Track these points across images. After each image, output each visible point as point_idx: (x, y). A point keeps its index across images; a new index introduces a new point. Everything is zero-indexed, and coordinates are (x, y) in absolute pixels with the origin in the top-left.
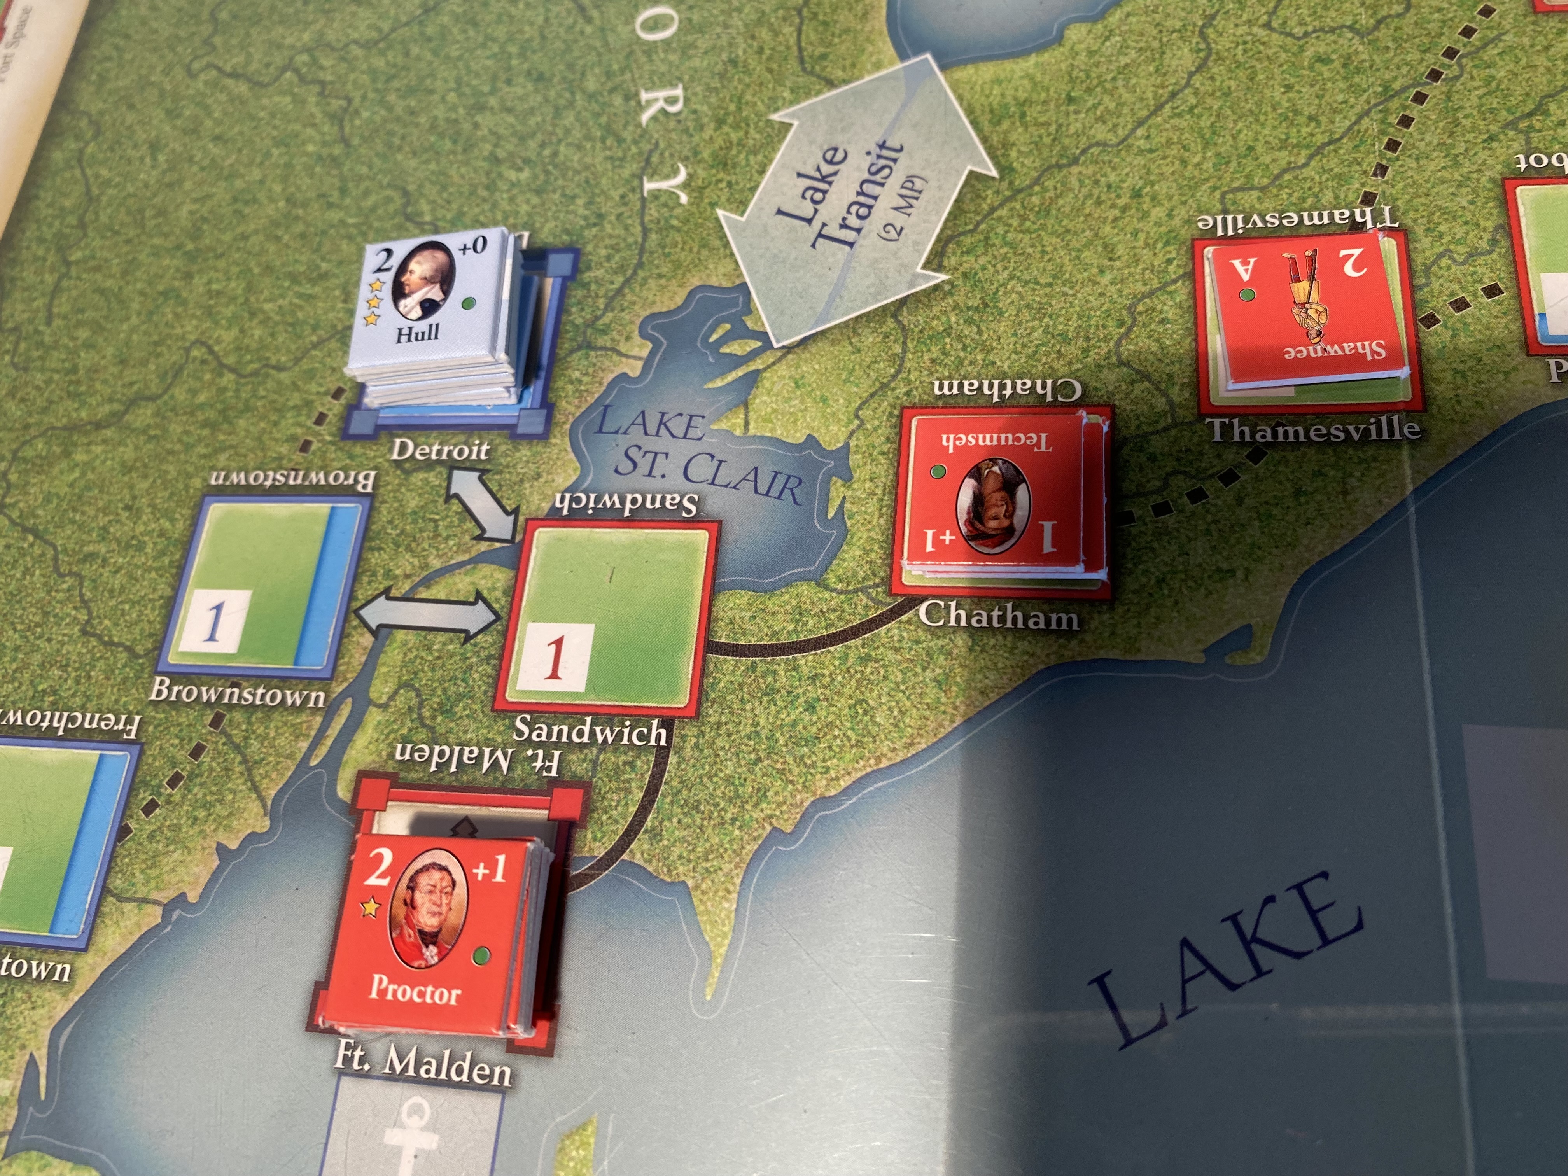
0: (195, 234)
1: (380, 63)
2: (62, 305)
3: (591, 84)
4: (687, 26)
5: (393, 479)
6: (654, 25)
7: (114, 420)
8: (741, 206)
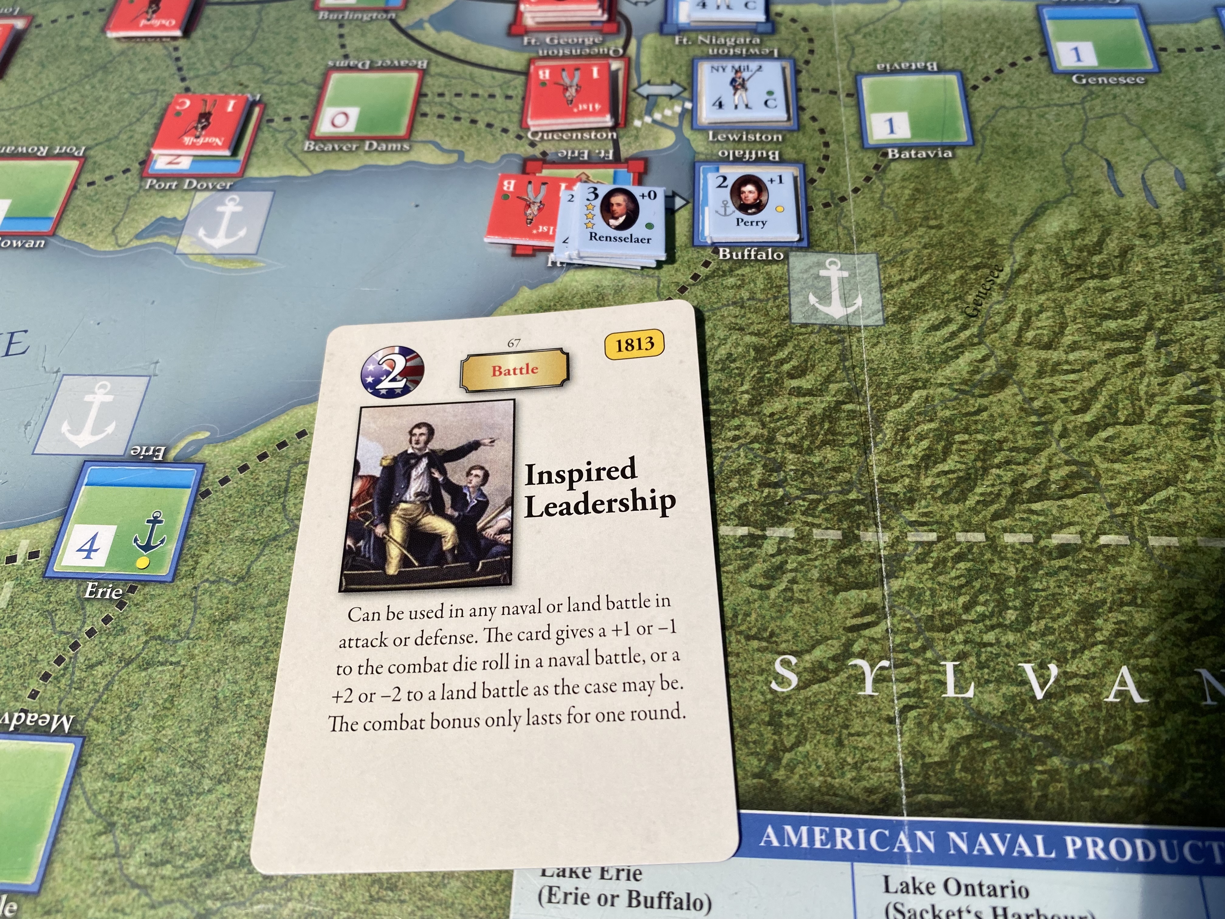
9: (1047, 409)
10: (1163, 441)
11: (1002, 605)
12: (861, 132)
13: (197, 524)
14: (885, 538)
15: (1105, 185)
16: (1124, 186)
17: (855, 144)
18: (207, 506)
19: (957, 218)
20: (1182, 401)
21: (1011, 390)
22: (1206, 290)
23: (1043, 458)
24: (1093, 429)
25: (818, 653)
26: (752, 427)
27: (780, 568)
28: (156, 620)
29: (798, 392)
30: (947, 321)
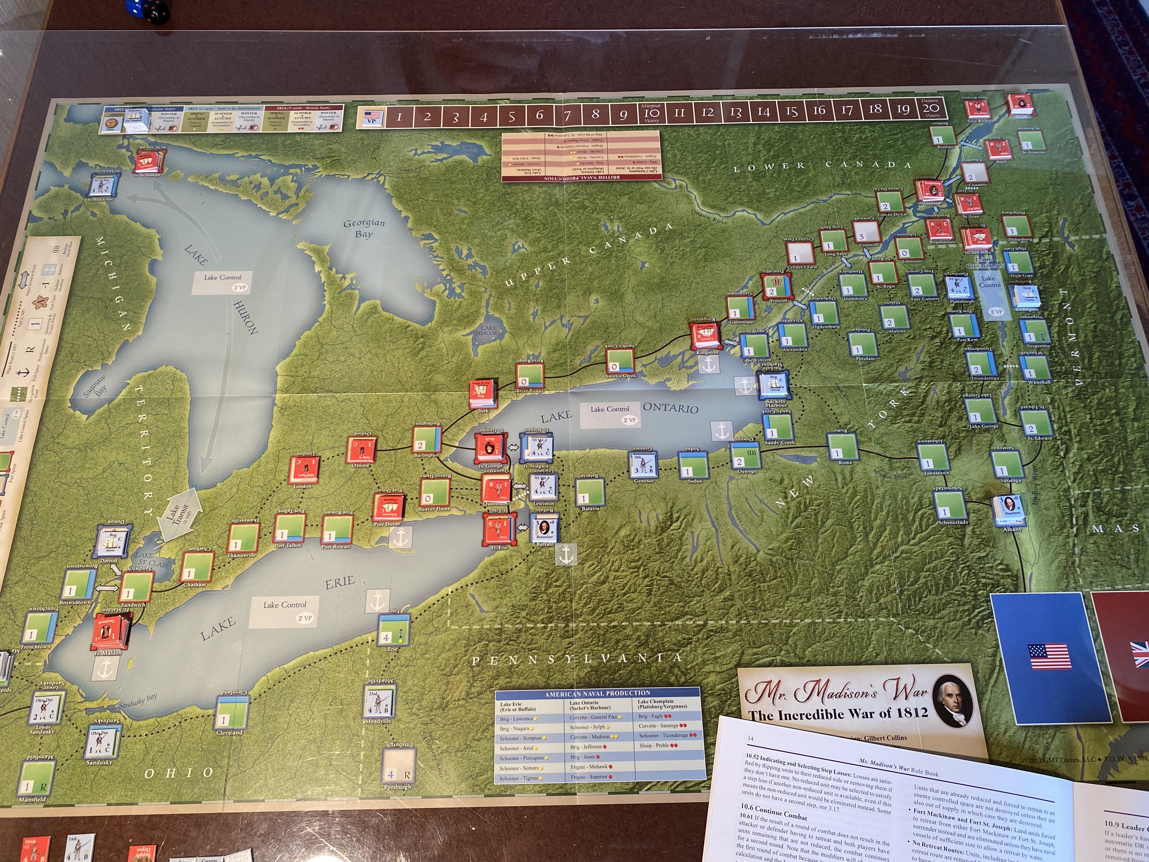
0: (60, 519)
1: (94, 483)
2: (33, 533)
3: (136, 491)
4: (154, 479)
5: (101, 566)
6: (147, 478)
7: (47, 556)
8: (161, 517)
9: (615, 589)
10: (640, 597)
11: (599, 641)
12: (576, 501)
13: (412, 631)
14: (574, 625)
15: (638, 519)
16: (643, 520)
17: (574, 505)
18: (413, 625)
19: (599, 531)
20: (646, 586)
21: (607, 584)
22: (658, 553)
23: (612, 603)
24: (625, 594)
25: (559, 654)
26: (545, 597)
27: (551, 634)
28: (407, 655)
29: (556, 586)
30: (593, 564)
